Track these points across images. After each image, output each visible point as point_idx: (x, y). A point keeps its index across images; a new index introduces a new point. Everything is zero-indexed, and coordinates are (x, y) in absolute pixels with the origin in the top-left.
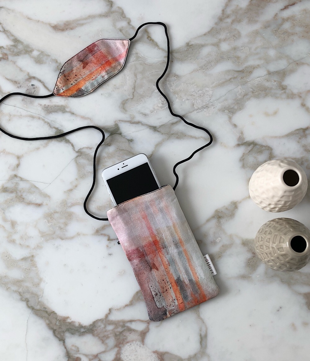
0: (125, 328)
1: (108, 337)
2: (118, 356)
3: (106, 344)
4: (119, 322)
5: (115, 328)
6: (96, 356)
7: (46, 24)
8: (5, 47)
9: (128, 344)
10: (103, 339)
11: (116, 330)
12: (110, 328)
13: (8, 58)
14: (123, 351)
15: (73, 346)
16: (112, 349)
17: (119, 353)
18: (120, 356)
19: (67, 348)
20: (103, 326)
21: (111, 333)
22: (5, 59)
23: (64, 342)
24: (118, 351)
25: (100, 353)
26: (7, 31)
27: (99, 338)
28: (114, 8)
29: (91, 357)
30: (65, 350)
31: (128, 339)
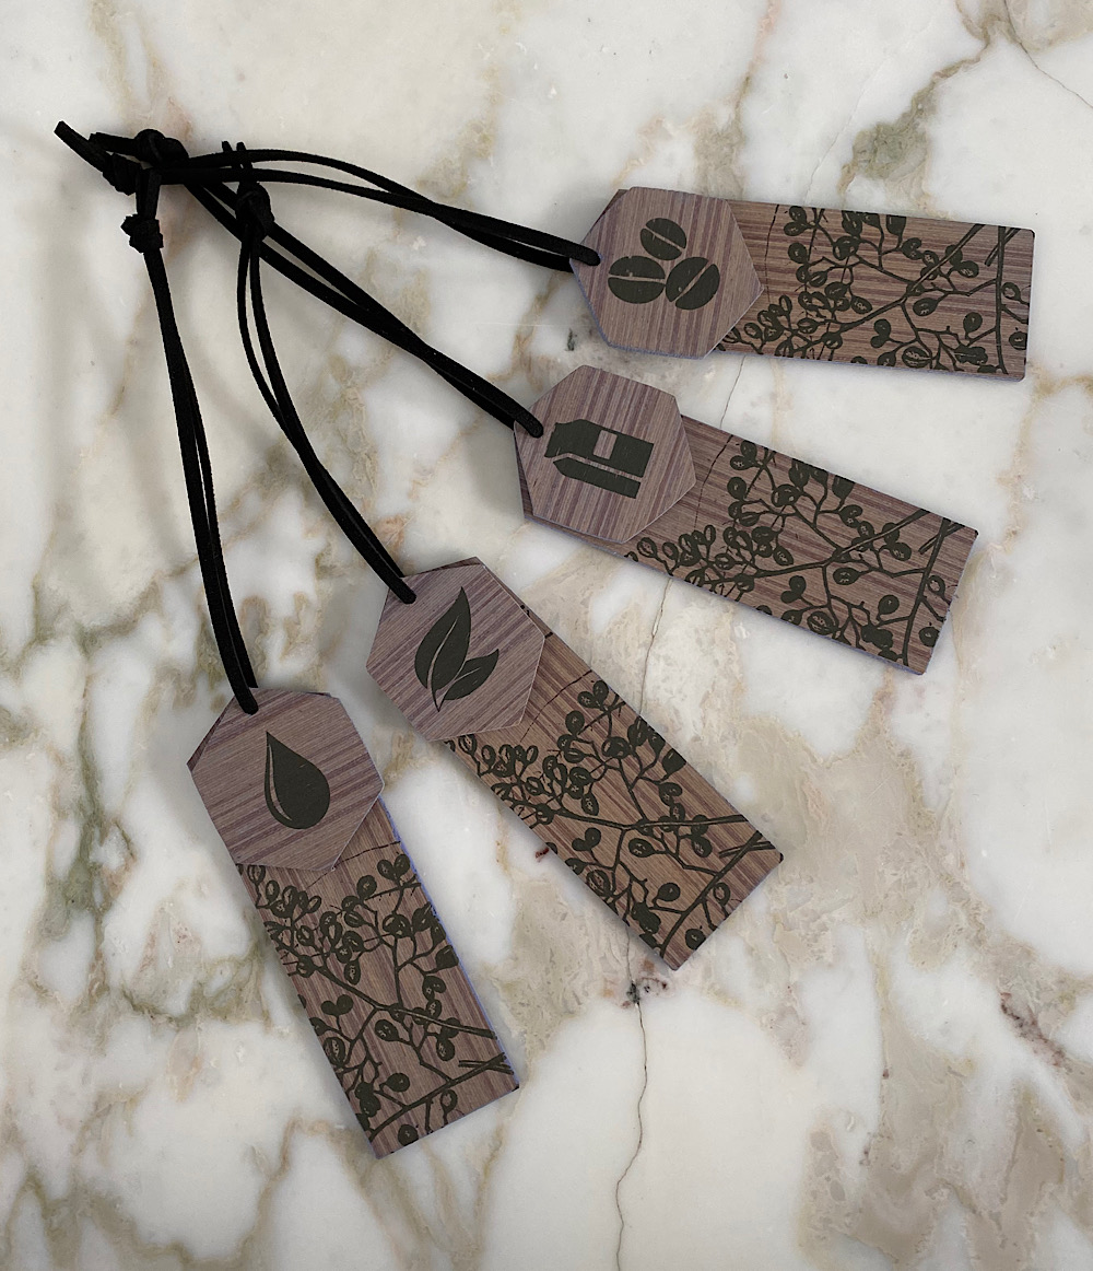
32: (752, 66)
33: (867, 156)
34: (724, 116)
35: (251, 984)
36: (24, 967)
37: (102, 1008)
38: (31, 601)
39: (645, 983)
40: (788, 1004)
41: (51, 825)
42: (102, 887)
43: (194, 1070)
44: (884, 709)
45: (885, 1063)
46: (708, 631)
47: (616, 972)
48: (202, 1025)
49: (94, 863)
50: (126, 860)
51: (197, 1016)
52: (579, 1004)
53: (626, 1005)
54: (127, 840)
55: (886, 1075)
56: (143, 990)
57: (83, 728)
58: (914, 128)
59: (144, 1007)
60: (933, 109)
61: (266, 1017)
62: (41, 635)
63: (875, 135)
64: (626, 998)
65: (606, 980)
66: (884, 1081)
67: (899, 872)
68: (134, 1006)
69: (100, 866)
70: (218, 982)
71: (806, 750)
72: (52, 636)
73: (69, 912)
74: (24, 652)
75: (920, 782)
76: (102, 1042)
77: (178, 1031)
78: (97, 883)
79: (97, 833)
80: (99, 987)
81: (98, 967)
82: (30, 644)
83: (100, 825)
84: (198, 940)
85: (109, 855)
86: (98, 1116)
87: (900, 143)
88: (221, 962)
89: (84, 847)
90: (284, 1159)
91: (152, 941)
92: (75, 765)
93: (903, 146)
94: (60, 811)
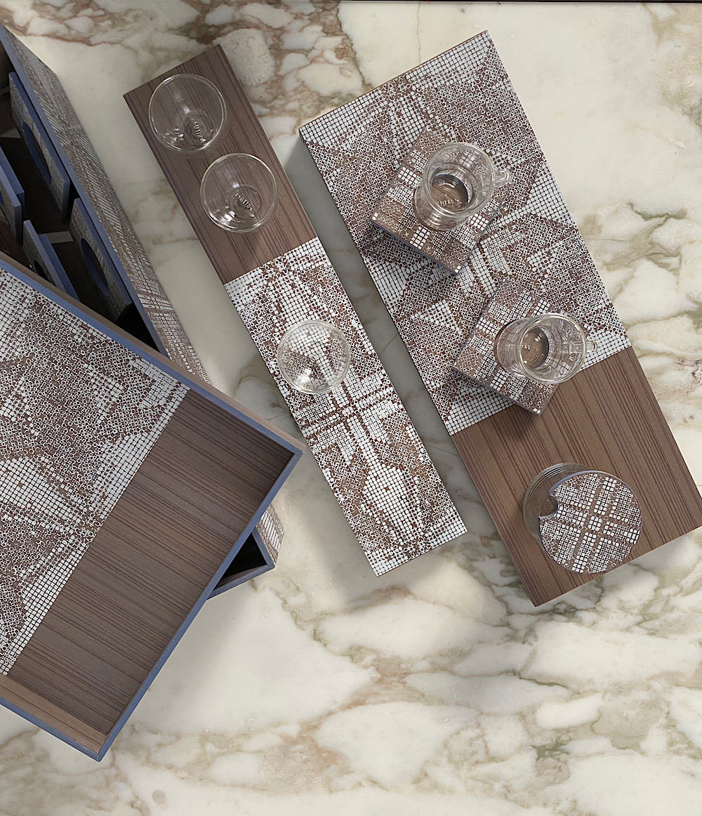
0: (269, 105)
1: (296, 90)
2: (278, 63)
3: (298, 80)
4: (279, 115)
5: (285, 105)
6: (313, 61)
7: (422, 599)
8: (487, 558)
9: (263, 81)
10: (303, 87)
11: (284, 102)
12: (293, 105)
13: (481, 538)
14: (272, 69)
15: (349, 77)
16: (289, 73)
17: (278, 67)
18: (276, 62)
19: (357, 72)
20: (304, 108)
21: (291, 97)
22: (485, 537)
23: (363, 82)
24: (279, 70)
25: (306, 66)
26: (485, 585)
27: (309, 90)
28: (311, 627)
29: (321, 60)
30: (361, 70)
31: (264, 88)
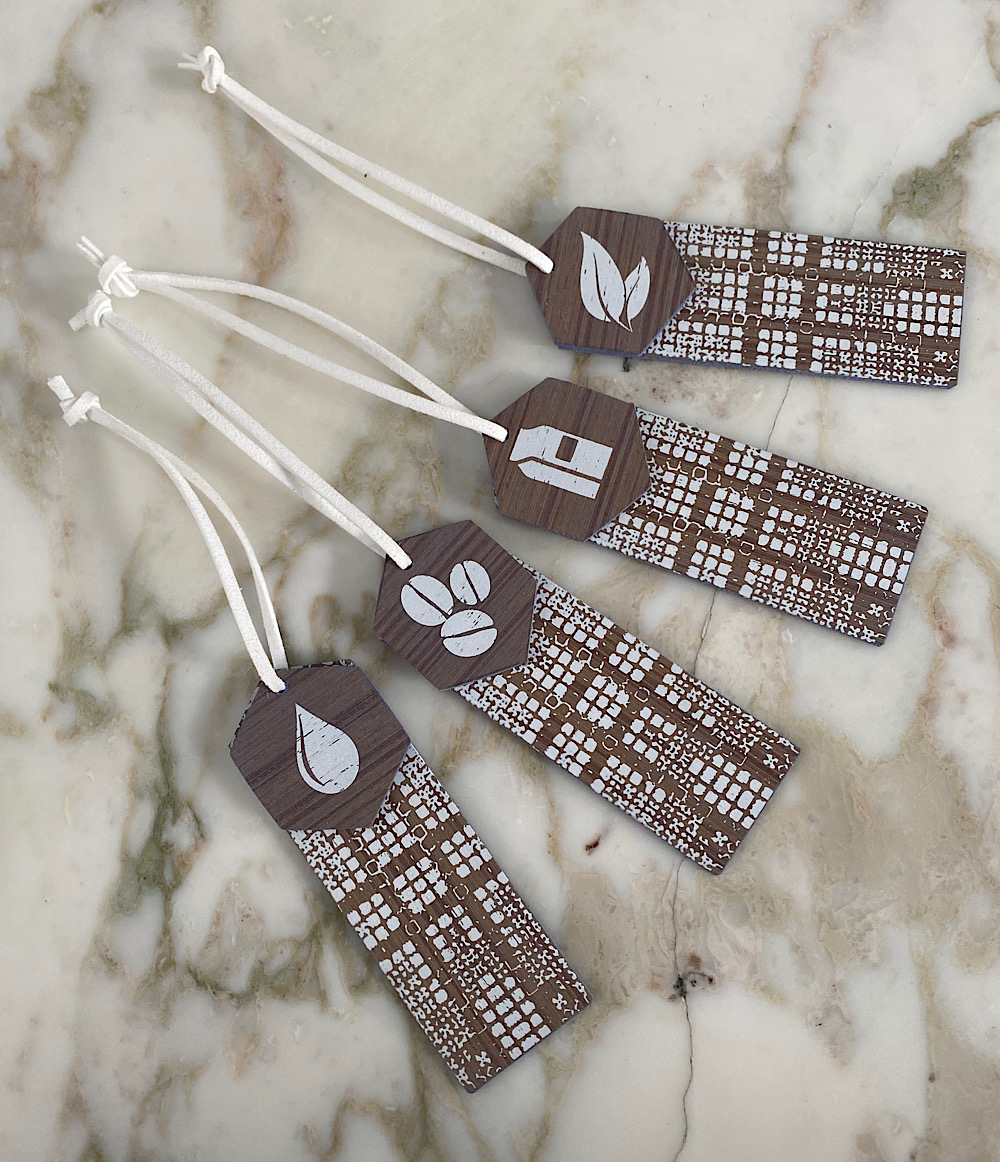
32: (798, 117)
33: (906, 198)
34: (771, 162)
35: (310, 963)
36: (97, 940)
37: (168, 982)
38: (118, 596)
39: (691, 977)
40: (833, 1003)
41: (127, 806)
42: (173, 866)
43: (252, 1046)
44: (927, 714)
45: (931, 1065)
46: (755, 635)
47: (663, 966)
48: (262, 1004)
49: (166, 843)
50: (196, 840)
51: (257, 994)
52: (627, 995)
53: (672, 998)
54: (198, 821)
55: (932, 1078)
56: (207, 966)
57: (162, 713)
58: (951, 172)
59: (207, 983)
60: (969, 155)
61: (323, 997)
62: (127, 627)
63: (914, 178)
64: (673, 992)
65: (653, 974)
66: (932, 1086)
67: (944, 874)
68: (197, 982)
69: (172, 846)
70: (279, 960)
71: (851, 751)
72: (137, 627)
73: (140, 889)
74: (110, 642)
75: (963, 786)
76: (166, 1016)
77: (238, 1008)
78: (168, 862)
79: (170, 813)
80: (165, 961)
81: (166, 942)
82: (117, 634)
83: (174, 806)
84: (261, 920)
85: (181, 835)
86: (159, 1089)
87: (938, 186)
88: (282, 941)
89: (158, 826)
90: (336, 1139)
91: (218, 919)
92: (153, 749)
93: (941, 188)
94: (136, 792)
